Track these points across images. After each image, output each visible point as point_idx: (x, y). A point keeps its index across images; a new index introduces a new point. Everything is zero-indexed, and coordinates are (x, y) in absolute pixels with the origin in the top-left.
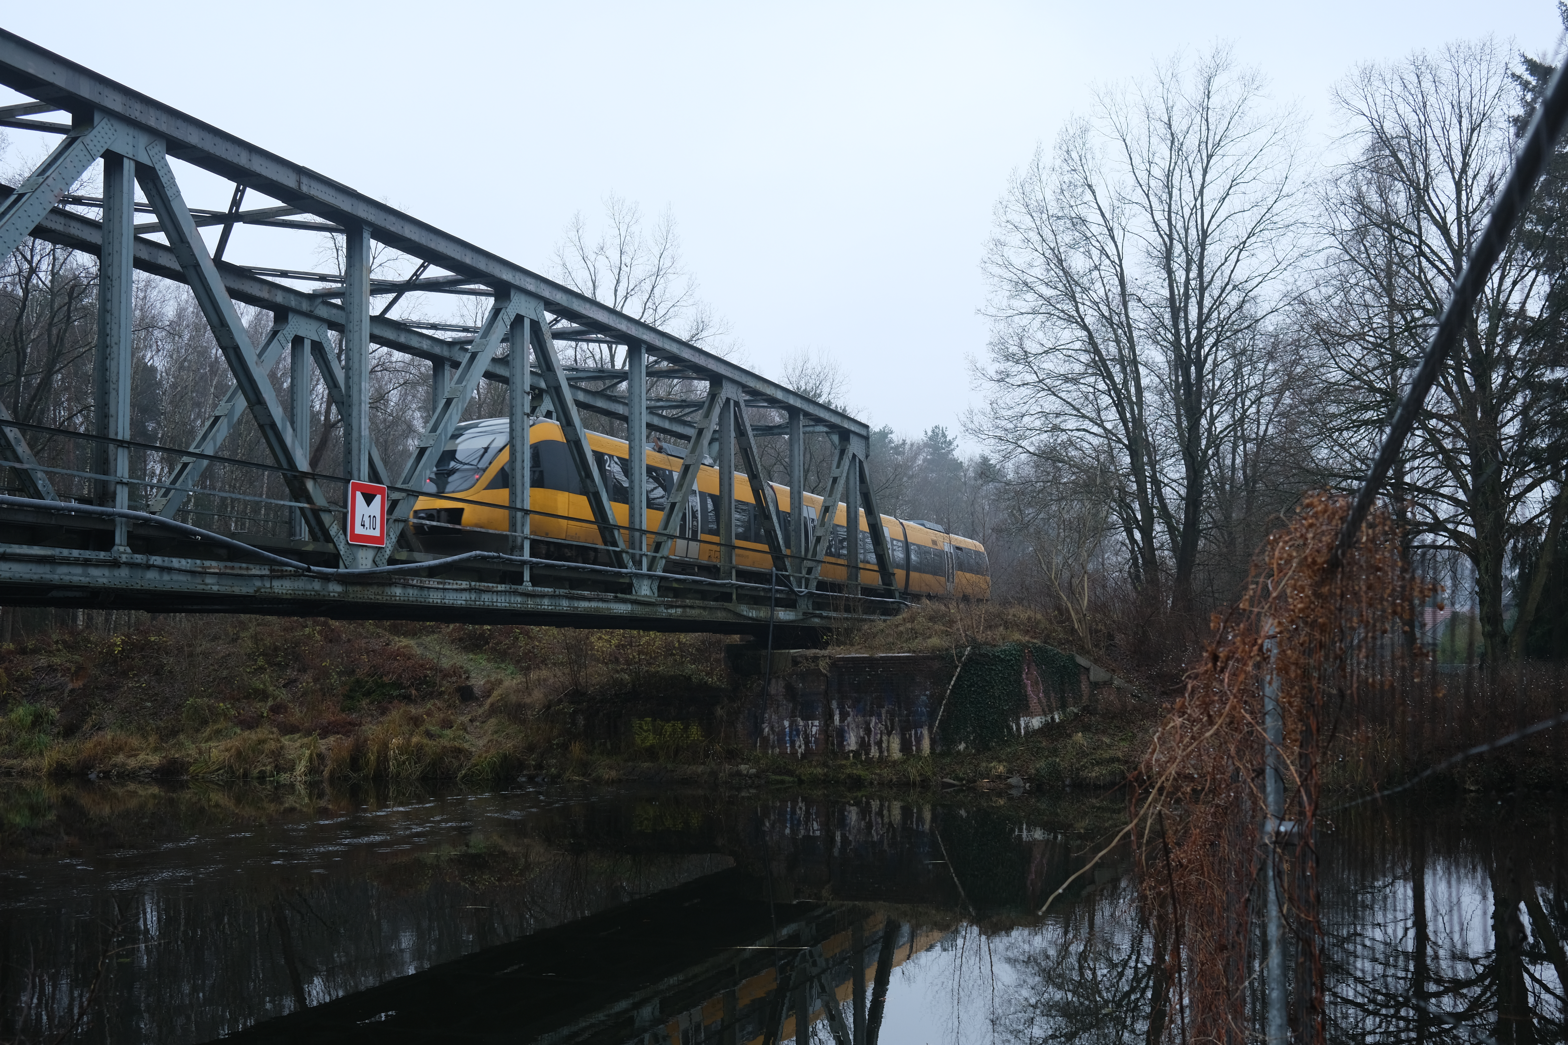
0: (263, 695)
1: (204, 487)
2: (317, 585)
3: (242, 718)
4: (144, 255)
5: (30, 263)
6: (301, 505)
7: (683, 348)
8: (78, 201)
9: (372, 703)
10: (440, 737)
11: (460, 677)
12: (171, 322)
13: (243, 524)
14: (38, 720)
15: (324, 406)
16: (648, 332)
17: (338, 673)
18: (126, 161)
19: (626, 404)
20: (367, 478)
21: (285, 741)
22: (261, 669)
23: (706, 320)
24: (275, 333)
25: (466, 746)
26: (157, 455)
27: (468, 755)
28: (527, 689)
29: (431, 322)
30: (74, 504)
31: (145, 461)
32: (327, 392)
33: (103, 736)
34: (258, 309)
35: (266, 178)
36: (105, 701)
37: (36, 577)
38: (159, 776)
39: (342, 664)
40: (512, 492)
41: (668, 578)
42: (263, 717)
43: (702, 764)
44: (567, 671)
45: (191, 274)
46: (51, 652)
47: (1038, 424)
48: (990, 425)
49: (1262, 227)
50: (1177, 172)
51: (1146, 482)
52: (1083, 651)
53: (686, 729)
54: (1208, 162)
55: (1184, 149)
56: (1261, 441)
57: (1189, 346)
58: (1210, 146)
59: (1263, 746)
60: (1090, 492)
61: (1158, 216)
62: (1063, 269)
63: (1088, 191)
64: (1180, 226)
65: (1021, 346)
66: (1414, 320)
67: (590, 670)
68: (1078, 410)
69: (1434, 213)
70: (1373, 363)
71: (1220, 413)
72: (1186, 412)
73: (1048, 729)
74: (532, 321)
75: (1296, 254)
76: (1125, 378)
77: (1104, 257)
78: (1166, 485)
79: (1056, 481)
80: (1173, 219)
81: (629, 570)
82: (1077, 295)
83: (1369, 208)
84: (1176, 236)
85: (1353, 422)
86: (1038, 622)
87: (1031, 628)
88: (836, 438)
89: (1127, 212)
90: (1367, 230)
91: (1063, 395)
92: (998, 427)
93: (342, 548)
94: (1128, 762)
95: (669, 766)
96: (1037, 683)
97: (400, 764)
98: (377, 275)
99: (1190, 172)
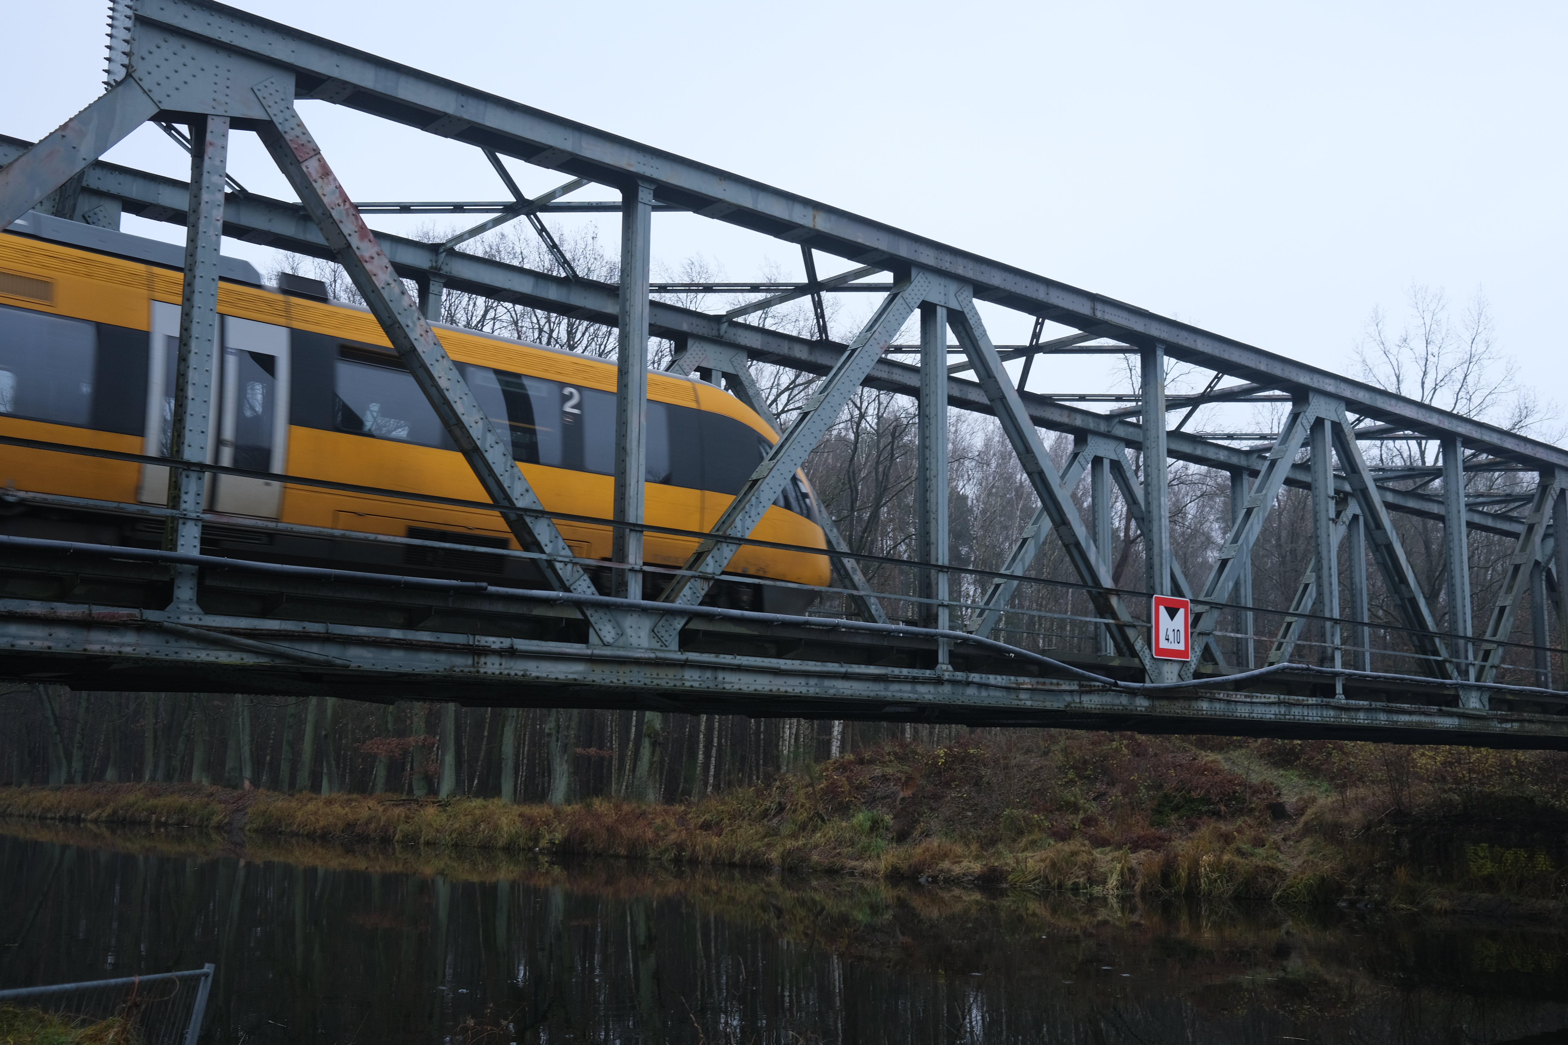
0: (1074, 808)
1: (1013, 607)
2: (1124, 700)
3: (1055, 829)
4: (956, 393)
5: (860, 409)
6: (1106, 621)
7: (1505, 438)
8: (899, 349)
9: (1181, 818)
10: (1252, 855)
11: (1271, 793)
12: (980, 452)
13: (1050, 641)
14: (875, 825)
15: (1123, 522)
16: (1463, 424)
17: (1146, 787)
18: (939, 309)
19: (1442, 503)
20: (1169, 592)
21: (1097, 853)
22: (1072, 782)
23: (1530, 405)
24: (1075, 455)
25: (1280, 866)
26: (970, 578)
27: (1283, 875)
28: (1344, 808)
29: (1226, 432)
30: (902, 626)
31: (960, 584)
32: (1125, 509)
33: (931, 843)
34: (1058, 433)
35: (1063, 309)
36: (932, 809)
37: (872, 694)
38: (980, 882)
39: (1149, 778)
40: (1319, 600)
41: (1500, 689)
42: (1075, 829)
43: (1553, 898)
44: (1387, 789)
45: (998, 406)
46: (884, 762)
53: (1531, 858)
67: (1413, 789)
74: (1333, 423)
81: (1454, 681)
93: (1148, 663)
95: (1513, 899)
97: (1212, 882)
98: (1171, 391)
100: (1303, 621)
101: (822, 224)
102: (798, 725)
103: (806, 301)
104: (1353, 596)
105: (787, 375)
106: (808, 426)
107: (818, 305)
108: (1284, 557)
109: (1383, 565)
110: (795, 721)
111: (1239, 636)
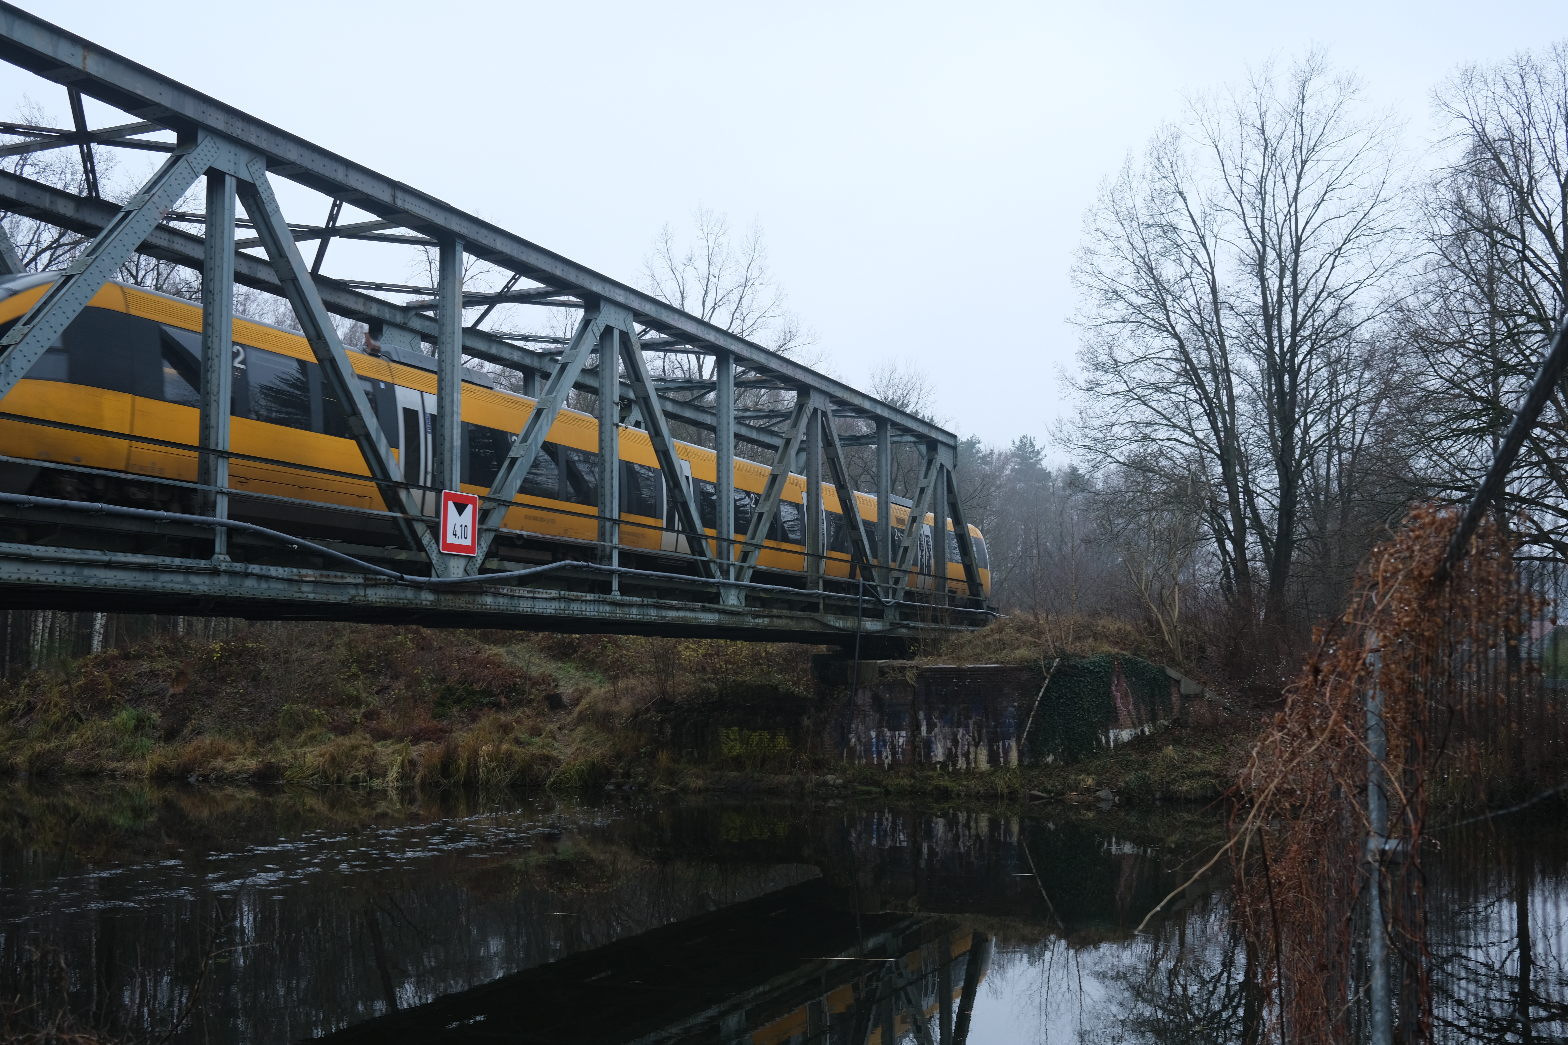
0: (357, 702)
2: (410, 594)
3: (336, 724)
4: (244, 269)
5: (135, 278)
6: (395, 514)
7: (771, 358)
8: (181, 217)
9: (462, 710)
10: (529, 744)
11: (549, 685)
14: (140, 724)
16: (736, 343)
17: (429, 680)
18: (228, 178)
19: (714, 414)
20: (458, 488)
21: (378, 746)
22: (355, 676)
23: (794, 330)
25: (555, 753)
27: (557, 762)
28: (615, 698)
29: (522, 333)
33: (202, 741)
34: (352, 322)
35: (362, 193)
36: (205, 706)
37: (139, 585)
38: (255, 779)
39: (433, 671)
41: (755, 588)
42: (356, 723)
43: (788, 774)
44: (654, 680)
45: (290, 288)
46: (153, 657)
47: (1128, 433)
48: (1079, 435)
49: (1358, 233)
50: (1270, 178)
51: (1238, 492)
52: (1173, 663)
53: (772, 739)
54: (1303, 167)
55: (1278, 154)
56: (1357, 451)
57: (1283, 354)
58: (1304, 152)
59: (1366, 762)
60: (1181, 502)
61: (1251, 223)
62: (1154, 278)
63: (1179, 199)
64: (1273, 232)
65: (1110, 355)
66: (1517, 326)
67: (677, 679)
68: (1169, 420)
69: (1539, 216)
70: (1473, 370)
71: (1314, 422)
72: (1279, 421)
73: (1138, 742)
74: (621, 332)
75: (1394, 261)
76: (1217, 386)
77: (1195, 265)
78: (1259, 495)
79: (1146, 491)
80: (1266, 226)
81: (716, 580)
82: (1168, 304)
83: (1470, 213)
84: (1269, 243)
85: (1453, 430)
86: (1128, 634)
87: (1120, 639)
88: (923, 448)
89: (1219, 219)
90: (1467, 235)
91: (1153, 404)
92: (1087, 437)
93: (434, 557)
94: (1218, 776)
95: (756, 775)
96: (1126, 695)
97: (490, 771)
98: (469, 287)
99: (1284, 178)
101: (93, 67)
102: (54, 618)
103: (74, 151)
105: (49, 233)
106: (71, 291)
107: (88, 158)
110: (49, 613)
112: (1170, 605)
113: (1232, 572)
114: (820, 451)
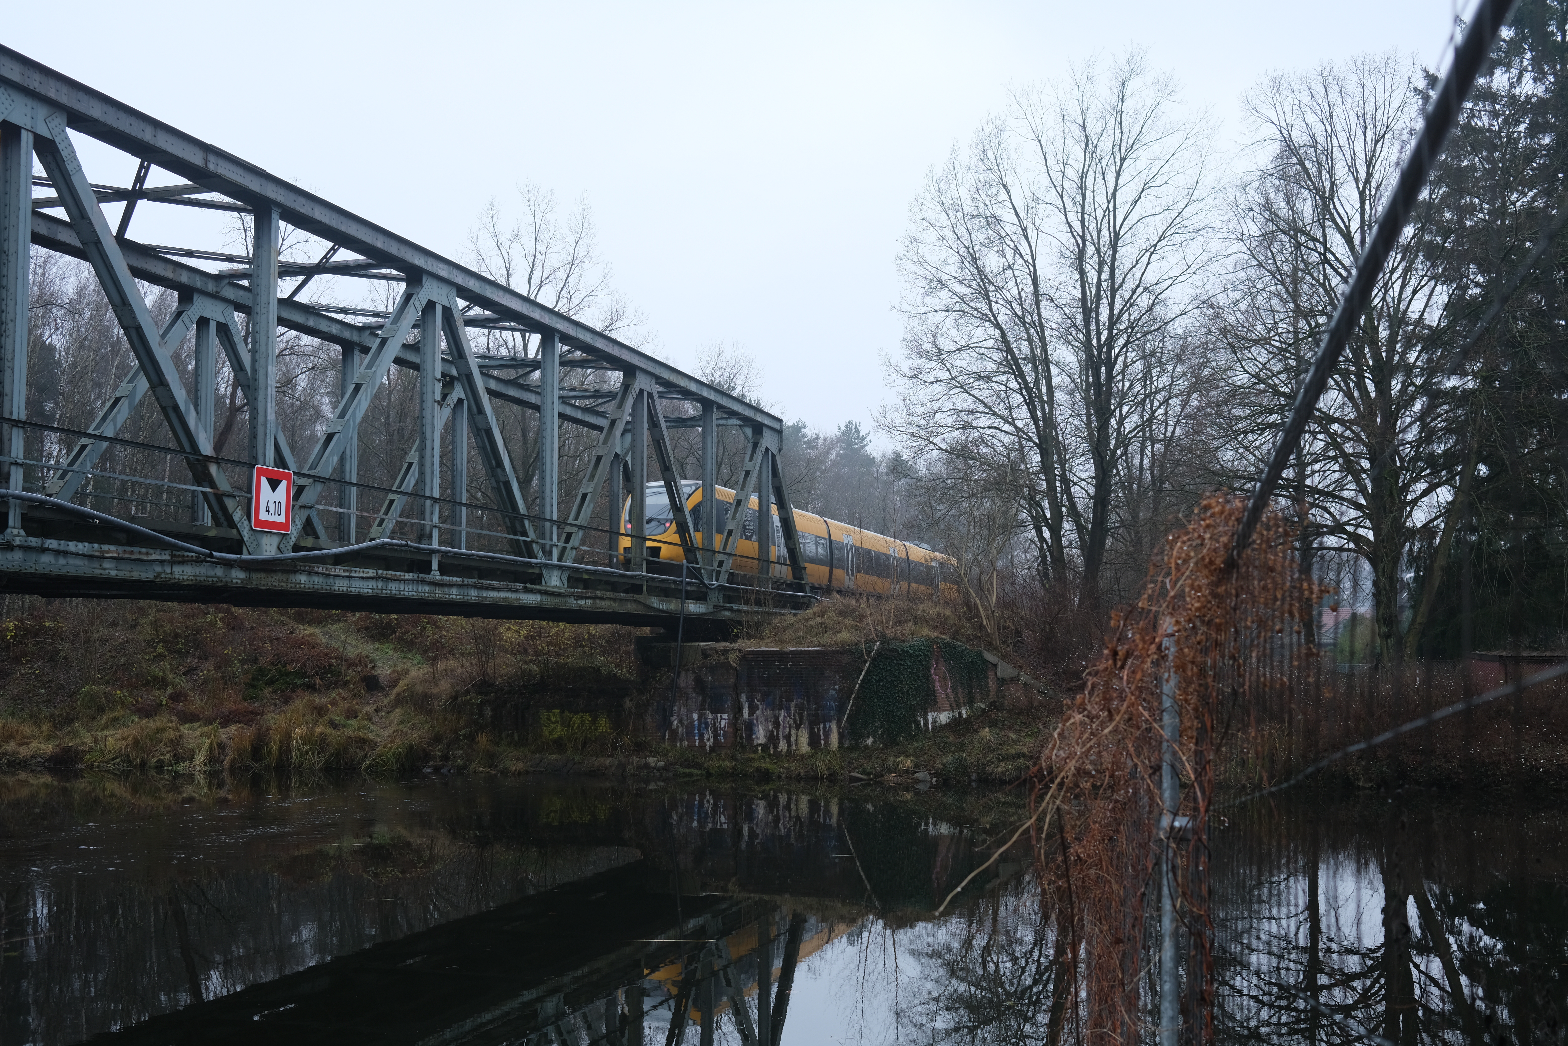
0: (163, 683)
1: (104, 470)
2: (219, 571)
3: (140, 706)
4: (43, 229)
6: (204, 489)
7: (597, 338)
9: (275, 691)
10: (344, 727)
11: (366, 666)
12: (71, 300)
13: (144, 508)
15: (230, 389)
16: (562, 321)
17: (240, 661)
18: (24, 133)
19: (538, 393)
20: (272, 464)
21: (185, 729)
22: (161, 657)
23: (621, 311)
24: (179, 314)
25: (371, 736)
26: (54, 436)
27: (373, 745)
28: (434, 679)
29: (342, 305)
31: (42, 442)
32: (232, 375)
34: (162, 289)
35: (172, 155)
38: (52, 764)
39: (244, 652)
40: (421, 480)
41: (578, 569)
42: (162, 705)
43: (610, 756)
44: (475, 661)
45: (92, 251)
47: (950, 421)
48: (902, 421)
49: (1173, 230)
50: (1091, 174)
51: (1055, 480)
52: (991, 647)
53: (594, 721)
54: (1121, 165)
55: (1098, 152)
56: (1169, 442)
57: (1100, 347)
58: (1123, 149)
59: (1161, 743)
60: (1000, 490)
61: (1072, 217)
62: (977, 268)
63: (1003, 191)
64: (1092, 227)
65: (934, 343)
66: (1318, 325)
67: (498, 661)
68: (990, 408)
69: (1339, 221)
70: (1277, 367)
71: (1129, 413)
72: (1096, 412)
73: (956, 724)
74: (444, 307)
75: (1205, 259)
76: (1037, 377)
77: (1017, 257)
78: (1075, 484)
79: (967, 478)
80: (1086, 221)
81: (539, 561)
82: (991, 294)
83: (1276, 215)
84: (1088, 237)
85: (1258, 424)
86: (947, 618)
87: (940, 624)
88: (749, 431)
89: (1041, 212)
90: (1274, 237)
91: (975, 392)
92: (910, 423)
93: (246, 535)
94: (1031, 758)
95: (577, 758)
96: (945, 678)
97: (303, 754)
98: (286, 257)
99: (1103, 174)
100: (405, 498)
104: (454, 477)
108: (391, 436)
109: (482, 448)
111: (341, 510)
112: (988, 590)
113: (1049, 559)
114: (646, 432)
